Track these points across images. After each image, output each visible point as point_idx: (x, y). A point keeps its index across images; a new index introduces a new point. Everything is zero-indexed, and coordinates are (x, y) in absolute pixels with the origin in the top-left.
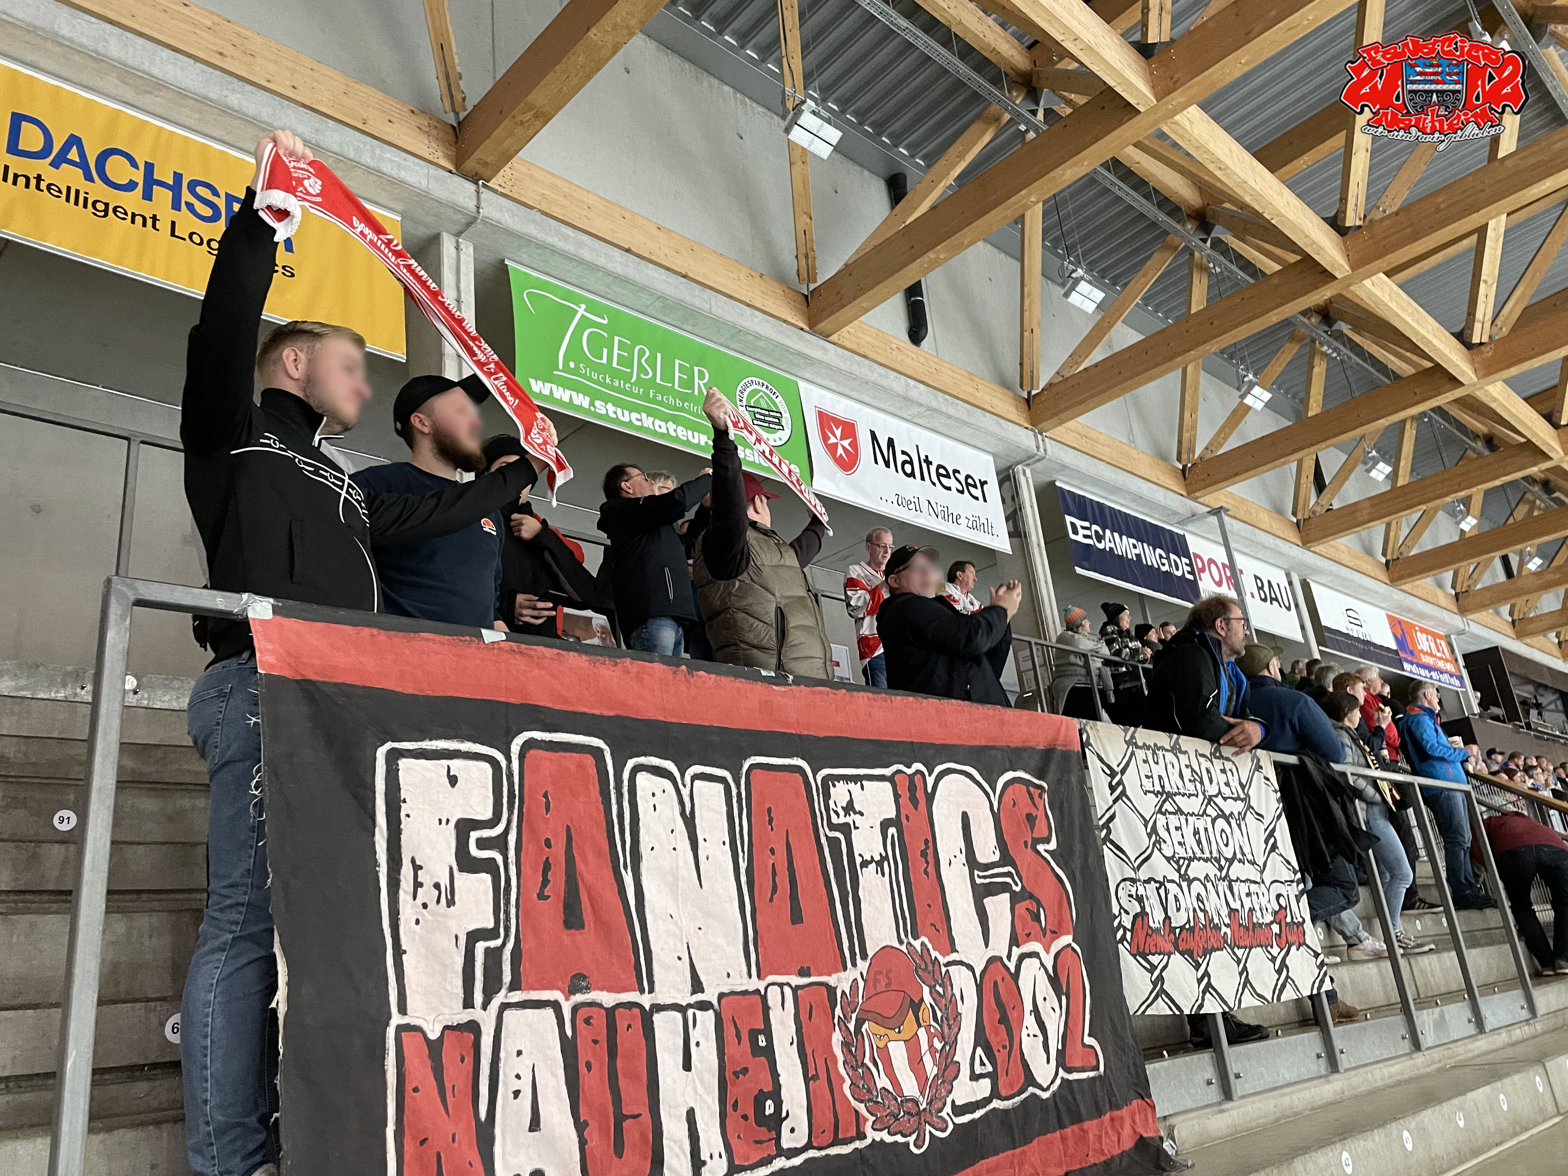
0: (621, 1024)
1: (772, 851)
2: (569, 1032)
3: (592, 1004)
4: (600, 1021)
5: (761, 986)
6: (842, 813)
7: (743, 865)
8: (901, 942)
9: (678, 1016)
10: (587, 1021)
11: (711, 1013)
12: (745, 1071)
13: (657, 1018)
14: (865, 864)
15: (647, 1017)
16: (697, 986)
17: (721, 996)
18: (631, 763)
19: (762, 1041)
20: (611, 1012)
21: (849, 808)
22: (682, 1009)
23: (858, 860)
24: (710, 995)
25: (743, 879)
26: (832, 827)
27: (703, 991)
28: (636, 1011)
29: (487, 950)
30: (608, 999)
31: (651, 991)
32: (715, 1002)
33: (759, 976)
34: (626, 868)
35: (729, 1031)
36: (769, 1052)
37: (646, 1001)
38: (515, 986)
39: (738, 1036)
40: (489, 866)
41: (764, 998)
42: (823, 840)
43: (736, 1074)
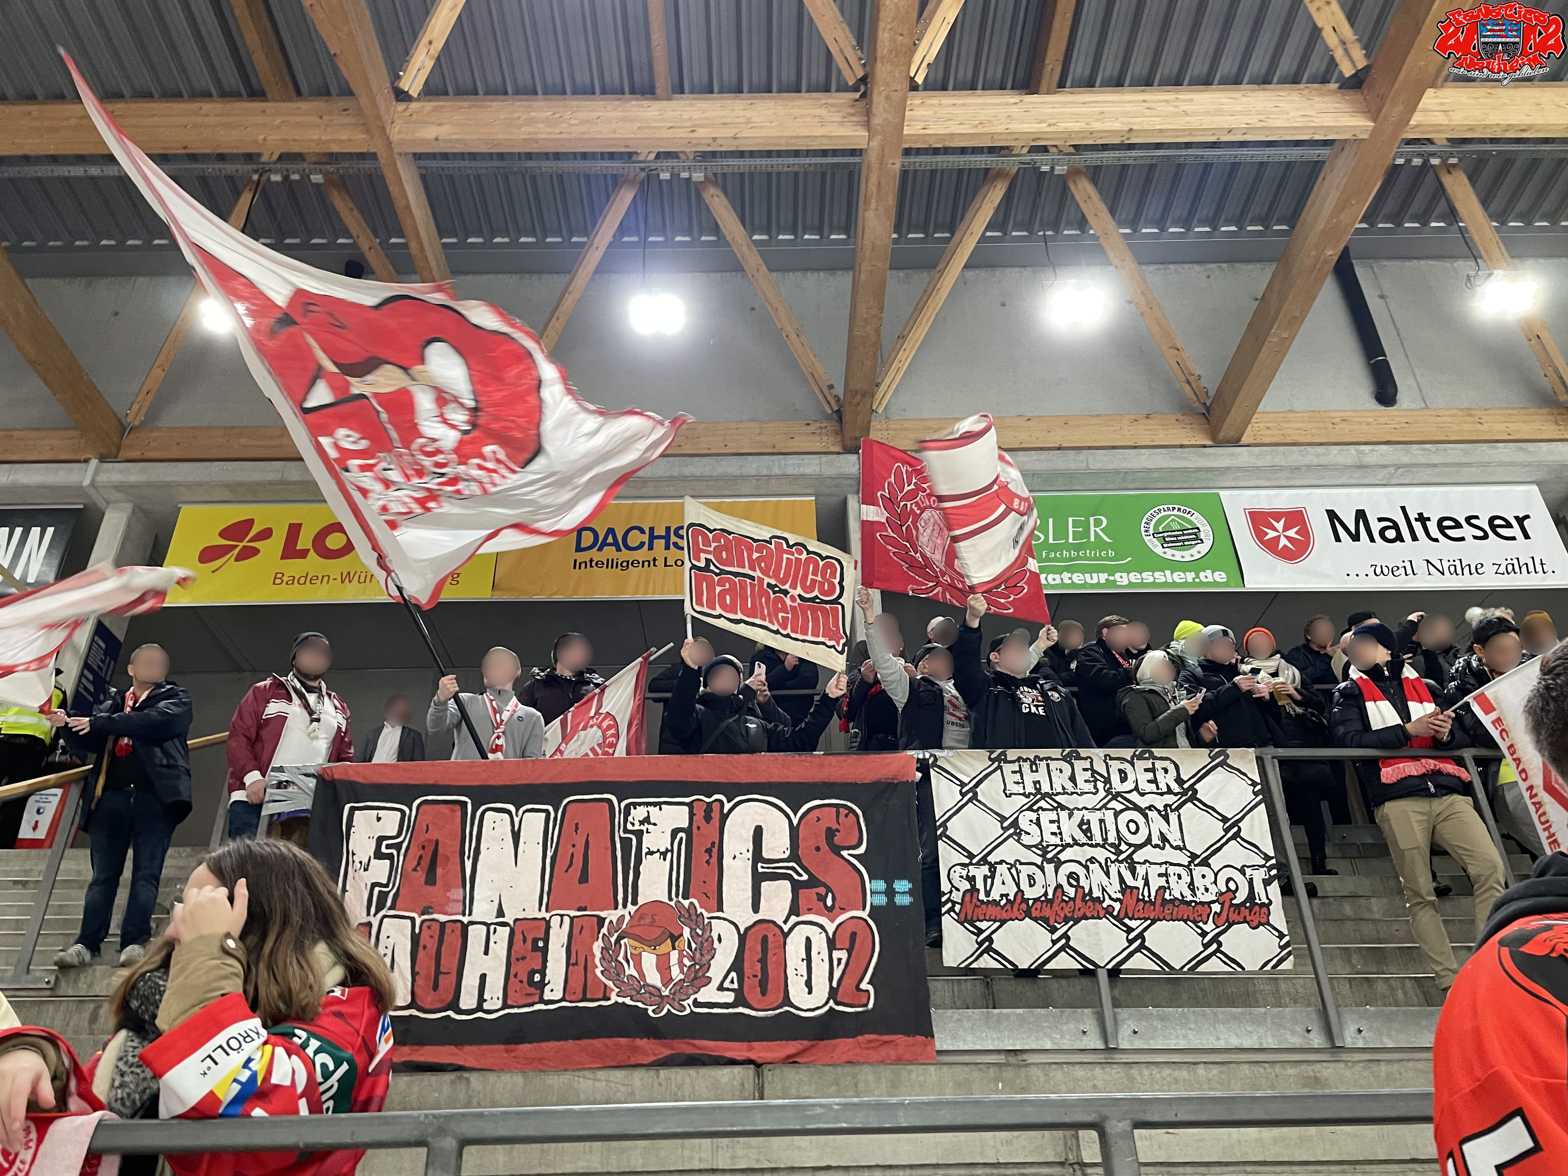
0: (448, 930)
1: (574, 846)
2: (417, 931)
3: (433, 920)
4: (436, 927)
5: (547, 916)
6: (637, 823)
7: (549, 854)
8: (670, 899)
9: (484, 928)
10: (429, 927)
11: (508, 928)
12: (524, 958)
13: (470, 928)
14: (650, 853)
15: (465, 928)
16: (500, 913)
17: (516, 920)
18: (483, 808)
19: (541, 944)
20: (443, 925)
21: (646, 820)
22: (488, 925)
23: (645, 850)
24: (509, 918)
25: (548, 861)
26: (626, 831)
27: (503, 916)
28: (459, 924)
29: (380, 892)
30: (443, 918)
31: (470, 914)
32: (512, 923)
33: (547, 911)
34: (469, 858)
35: (518, 937)
36: (545, 951)
37: (465, 920)
38: (392, 908)
39: (525, 941)
40: (390, 857)
41: (548, 923)
42: (617, 839)
43: (518, 960)
